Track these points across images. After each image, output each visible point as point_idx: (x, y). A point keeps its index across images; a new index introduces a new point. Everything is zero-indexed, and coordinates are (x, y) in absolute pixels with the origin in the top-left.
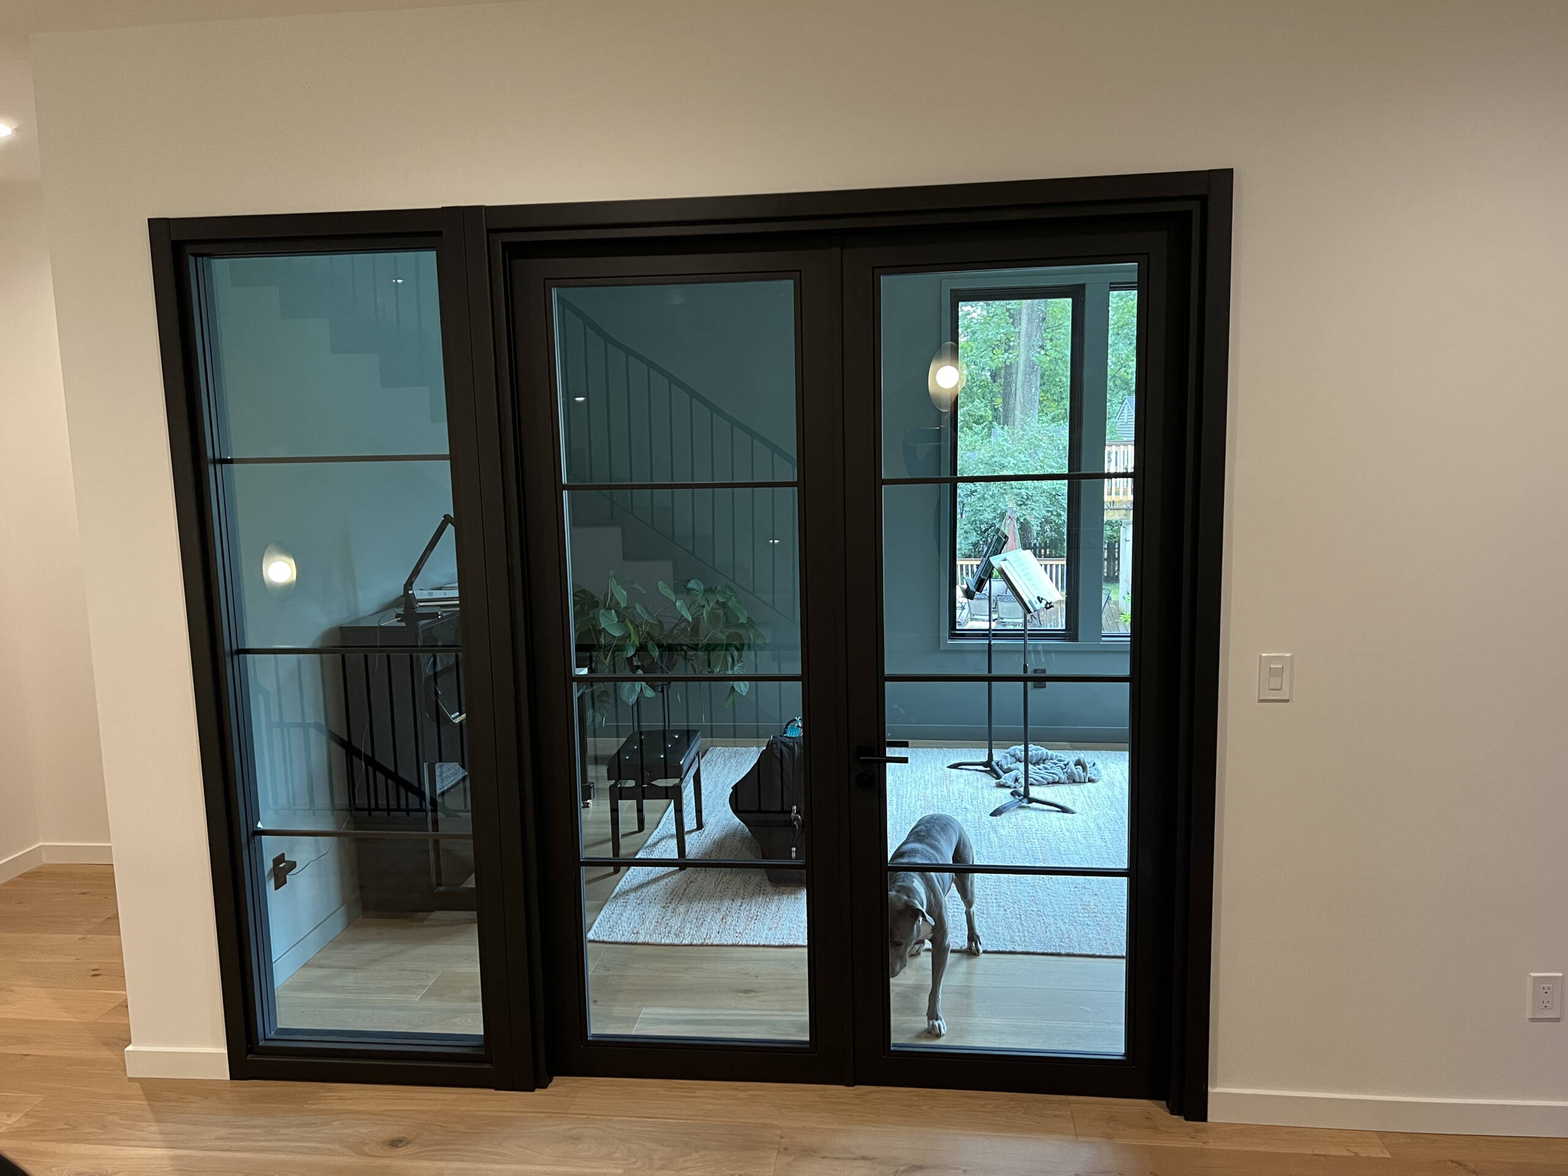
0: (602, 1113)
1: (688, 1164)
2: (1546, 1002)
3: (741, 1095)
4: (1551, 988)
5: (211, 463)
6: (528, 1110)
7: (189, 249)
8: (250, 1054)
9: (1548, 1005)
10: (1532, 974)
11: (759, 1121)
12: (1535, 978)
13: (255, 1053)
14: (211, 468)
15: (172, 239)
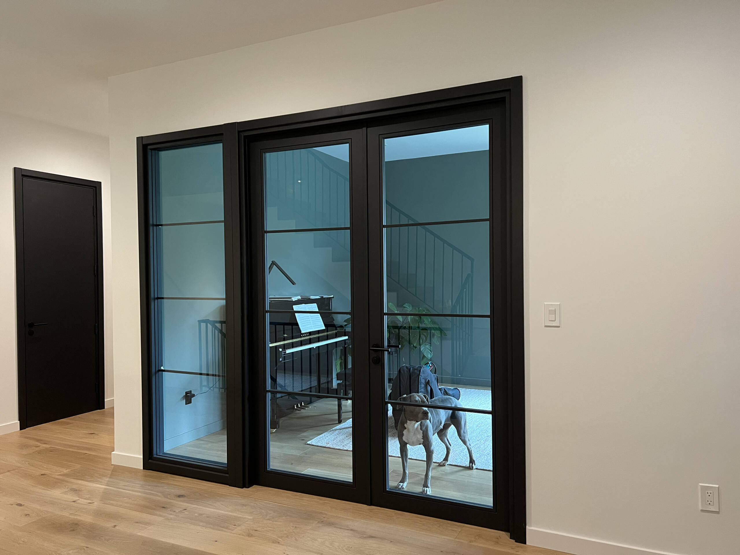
0: (261, 499)
1: (280, 520)
2: (709, 501)
3: (321, 502)
4: (712, 493)
5: (151, 225)
6: (236, 494)
7: (149, 147)
8: (150, 460)
9: (711, 503)
10: (700, 484)
11: (319, 511)
12: (702, 486)
13: (152, 460)
14: (151, 228)
15: (143, 143)
